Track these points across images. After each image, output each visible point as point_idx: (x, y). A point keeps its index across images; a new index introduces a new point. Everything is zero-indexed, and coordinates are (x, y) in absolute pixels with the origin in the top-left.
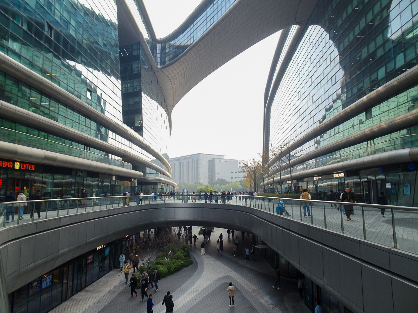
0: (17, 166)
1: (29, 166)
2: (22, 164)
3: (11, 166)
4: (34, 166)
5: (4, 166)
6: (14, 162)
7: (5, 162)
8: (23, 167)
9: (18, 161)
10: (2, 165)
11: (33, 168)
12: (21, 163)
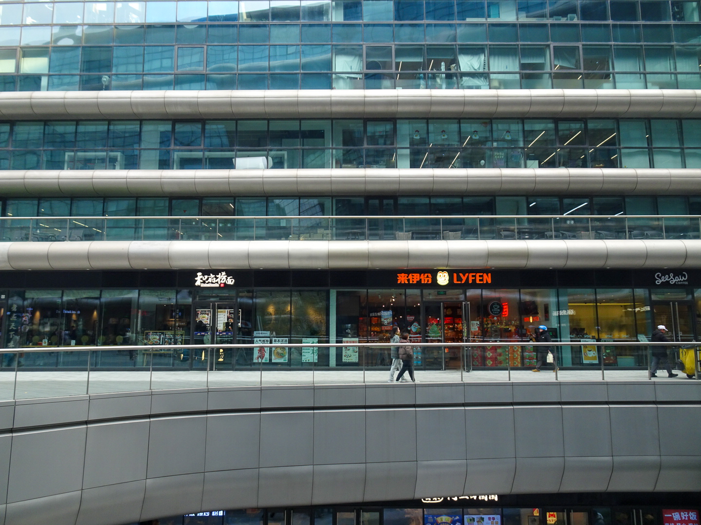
0: (443, 279)
1: (475, 276)
2: (455, 275)
3: (428, 280)
4: (490, 274)
5: (413, 281)
6: (434, 273)
7: (413, 274)
8: (459, 279)
9: (443, 270)
10: (408, 280)
11: (488, 279)
12: (451, 273)
